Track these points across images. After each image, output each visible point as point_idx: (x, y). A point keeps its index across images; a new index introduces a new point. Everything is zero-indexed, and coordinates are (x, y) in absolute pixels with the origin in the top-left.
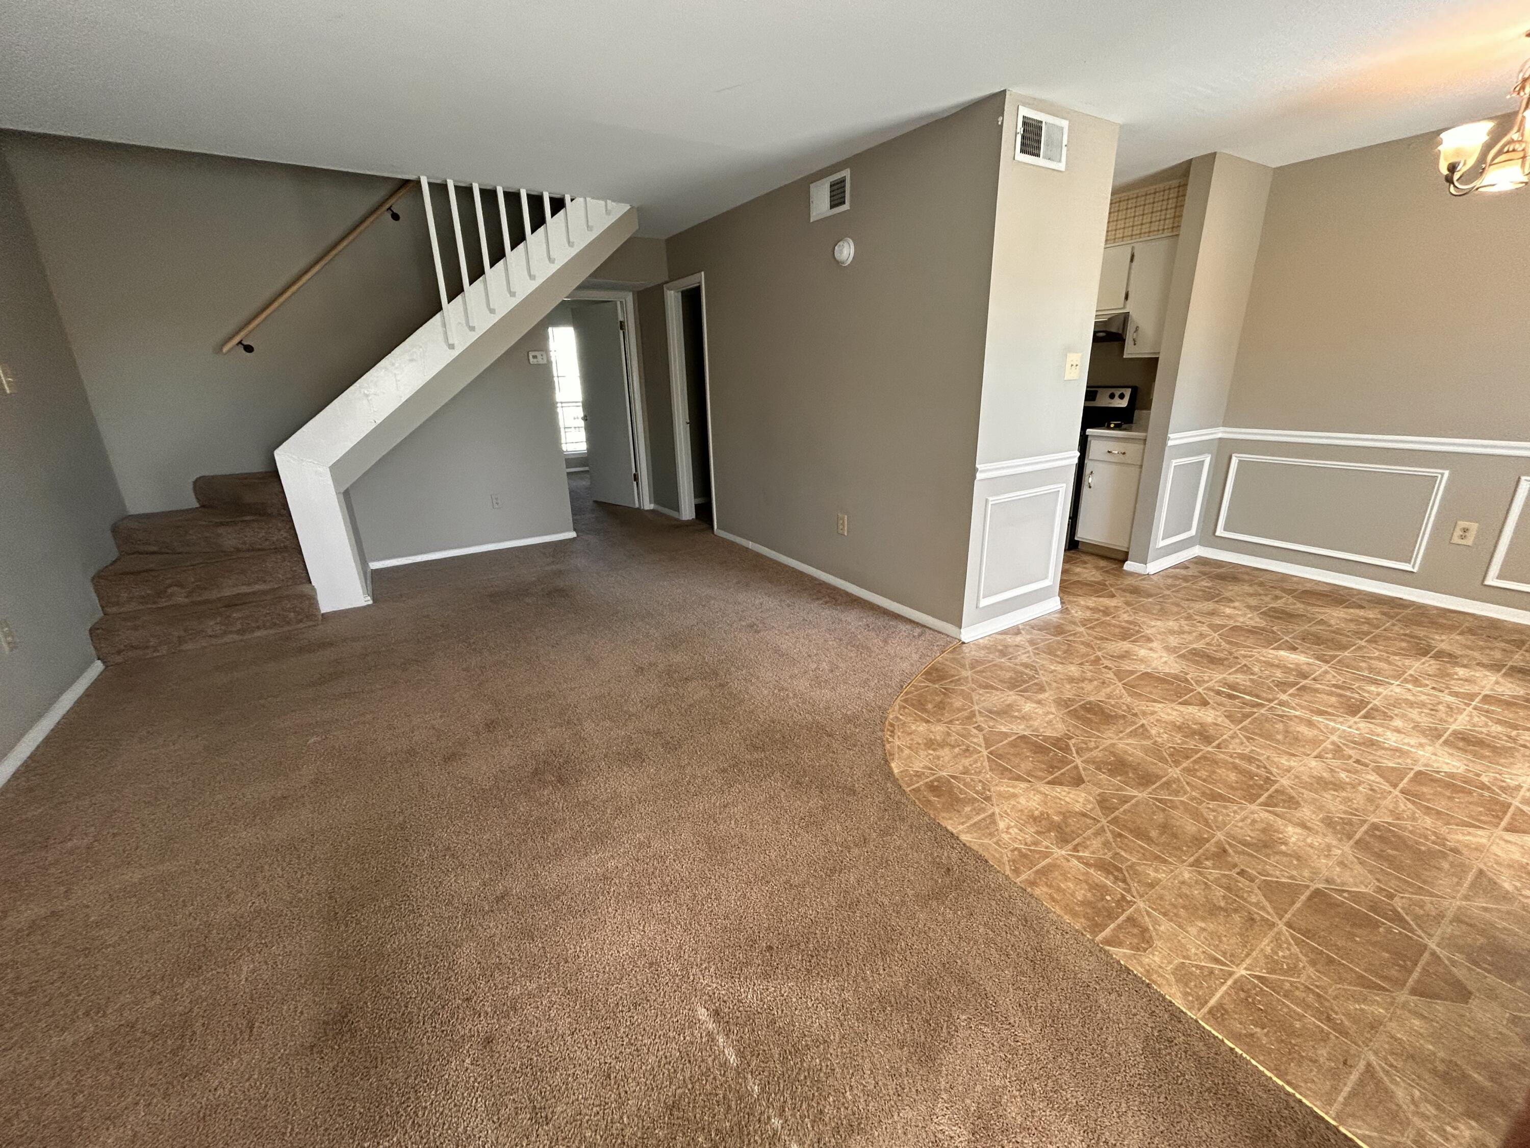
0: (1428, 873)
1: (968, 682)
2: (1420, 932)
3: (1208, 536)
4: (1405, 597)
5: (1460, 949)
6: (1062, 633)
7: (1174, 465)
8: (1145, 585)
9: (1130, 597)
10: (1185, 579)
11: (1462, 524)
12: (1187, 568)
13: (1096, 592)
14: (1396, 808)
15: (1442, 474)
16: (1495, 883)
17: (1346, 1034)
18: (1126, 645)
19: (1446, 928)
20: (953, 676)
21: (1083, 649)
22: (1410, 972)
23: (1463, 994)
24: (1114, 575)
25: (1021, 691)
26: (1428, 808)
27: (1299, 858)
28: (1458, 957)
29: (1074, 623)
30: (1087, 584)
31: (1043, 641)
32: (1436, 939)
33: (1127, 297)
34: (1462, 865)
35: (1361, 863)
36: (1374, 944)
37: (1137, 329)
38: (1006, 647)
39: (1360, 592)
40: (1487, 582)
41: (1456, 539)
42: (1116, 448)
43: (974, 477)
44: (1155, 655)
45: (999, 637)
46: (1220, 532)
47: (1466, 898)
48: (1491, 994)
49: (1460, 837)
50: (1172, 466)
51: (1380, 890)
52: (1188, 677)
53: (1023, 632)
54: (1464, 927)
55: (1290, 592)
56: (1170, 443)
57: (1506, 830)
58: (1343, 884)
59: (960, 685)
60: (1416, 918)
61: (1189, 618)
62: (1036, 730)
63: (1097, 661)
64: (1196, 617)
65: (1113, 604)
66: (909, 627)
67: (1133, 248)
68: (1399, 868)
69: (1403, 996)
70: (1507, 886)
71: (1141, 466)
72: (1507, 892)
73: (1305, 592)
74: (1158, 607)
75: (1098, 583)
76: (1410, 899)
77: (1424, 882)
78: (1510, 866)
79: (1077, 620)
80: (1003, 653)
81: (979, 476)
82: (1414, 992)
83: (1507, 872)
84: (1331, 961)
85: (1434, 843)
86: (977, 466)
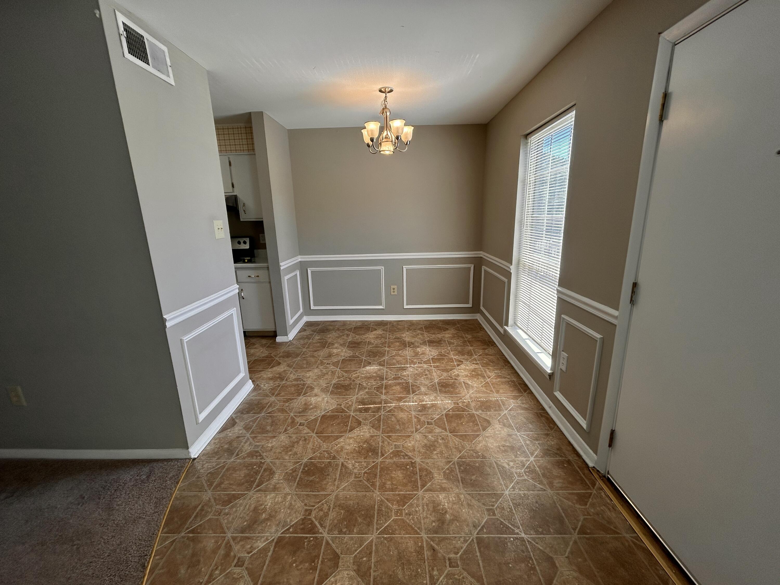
1: (211, 507)
3: (308, 311)
4: (384, 319)
6: (263, 408)
7: (286, 279)
8: (291, 349)
9: (289, 361)
10: (308, 337)
11: (392, 287)
12: (305, 330)
13: (269, 364)
15: (382, 268)
18: (302, 399)
20: (196, 507)
21: (281, 416)
24: (274, 347)
25: (258, 486)
29: (267, 396)
30: (263, 361)
31: (254, 421)
33: (233, 186)
37: (244, 204)
38: (230, 443)
39: (371, 322)
40: (405, 307)
41: (392, 293)
42: (253, 274)
43: (165, 327)
44: (320, 399)
45: (222, 435)
46: (312, 307)
50: (285, 278)
52: (343, 406)
53: (237, 421)
55: (350, 330)
56: (282, 268)
59: (205, 516)
61: (322, 363)
62: (285, 523)
63: (293, 422)
64: (325, 361)
65: (282, 370)
66: (134, 471)
67: (229, 158)
71: (270, 282)
73: (355, 328)
74: (305, 362)
75: (267, 357)
79: (268, 392)
80: (230, 452)
81: (168, 324)
86: (165, 317)
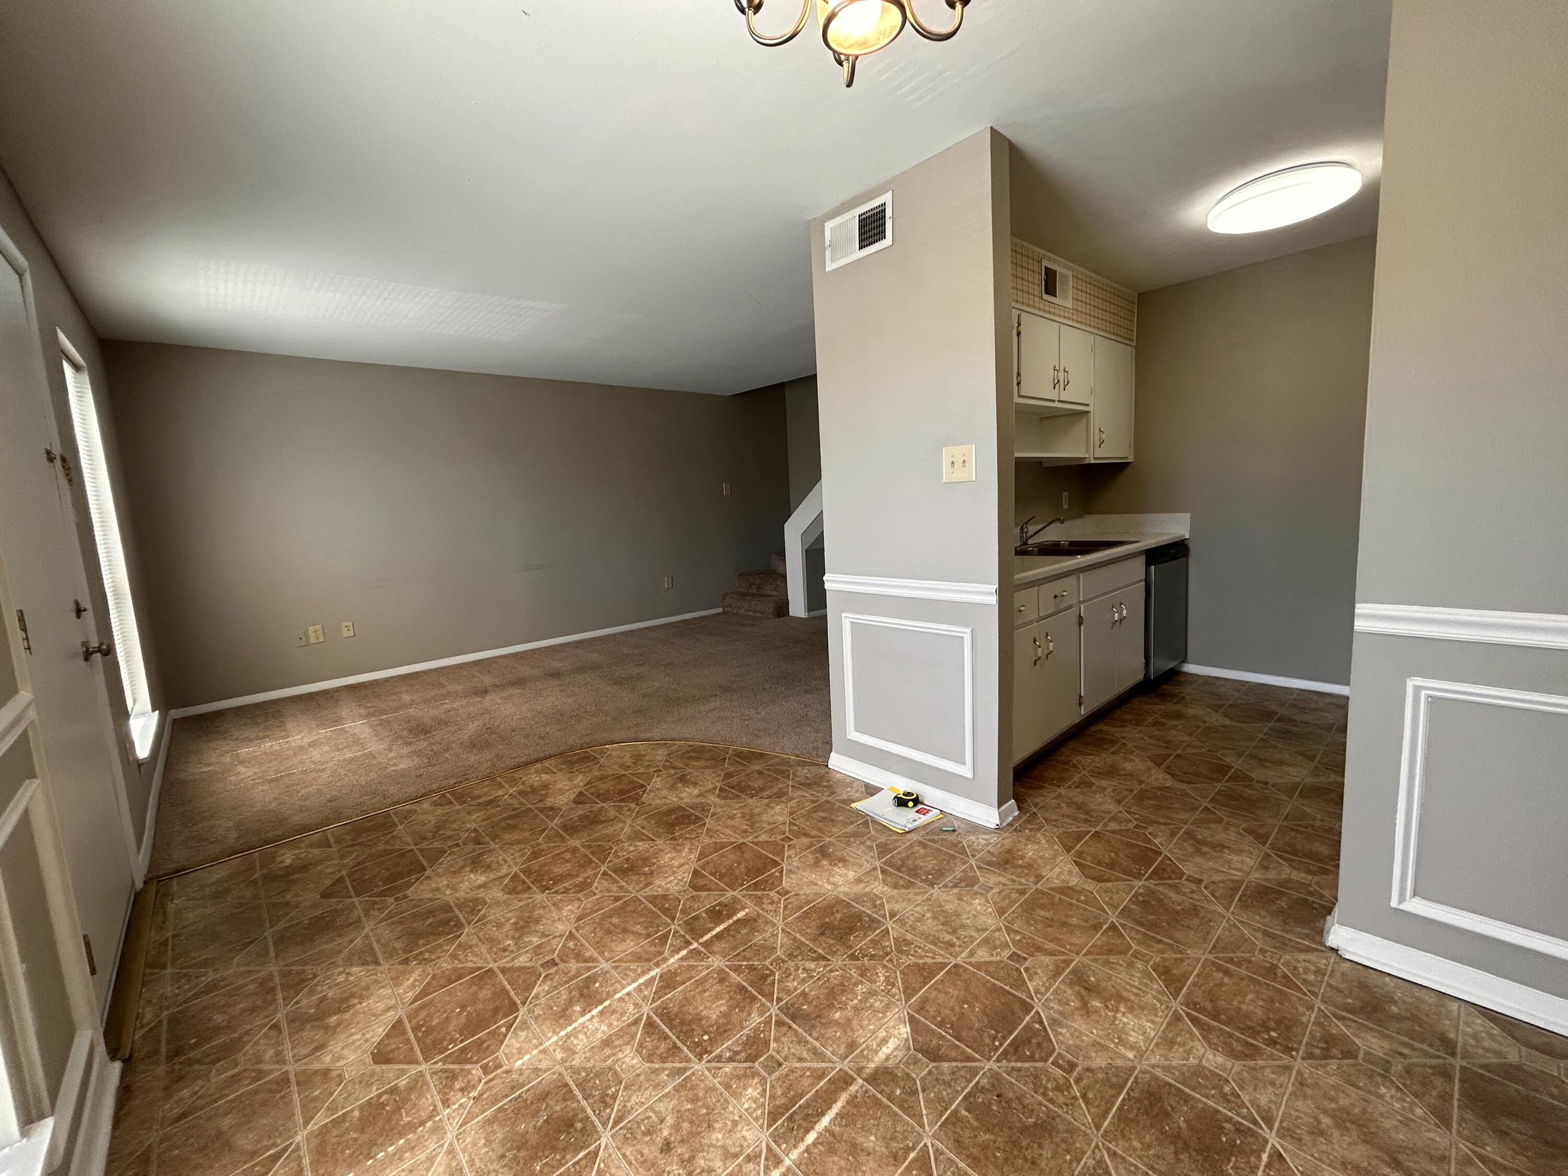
0: (399, 929)
2: (367, 898)
5: (343, 910)
14: (473, 952)
16: (363, 964)
17: (348, 846)
19: (359, 912)
22: (351, 882)
23: (325, 895)
26: (460, 977)
27: (454, 872)
28: (340, 906)
32: (357, 904)
34: (391, 956)
35: (431, 900)
36: (375, 876)
47: (367, 937)
48: (314, 906)
49: (415, 976)
51: (405, 897)
54: (351, 921)
57: (400, 1021)
58: (422, 883)
60: (375, 903)
68: (414, 916)
69: (344, 872)
70: (355, 969)
72: (352, 965)
76: (388, 907)
77: (393, 923)
78: (367, 988)
82: (342, 878)
83: (365, 981)
84: (381, 856)
85: (421, 953)
